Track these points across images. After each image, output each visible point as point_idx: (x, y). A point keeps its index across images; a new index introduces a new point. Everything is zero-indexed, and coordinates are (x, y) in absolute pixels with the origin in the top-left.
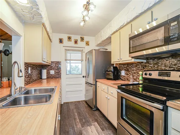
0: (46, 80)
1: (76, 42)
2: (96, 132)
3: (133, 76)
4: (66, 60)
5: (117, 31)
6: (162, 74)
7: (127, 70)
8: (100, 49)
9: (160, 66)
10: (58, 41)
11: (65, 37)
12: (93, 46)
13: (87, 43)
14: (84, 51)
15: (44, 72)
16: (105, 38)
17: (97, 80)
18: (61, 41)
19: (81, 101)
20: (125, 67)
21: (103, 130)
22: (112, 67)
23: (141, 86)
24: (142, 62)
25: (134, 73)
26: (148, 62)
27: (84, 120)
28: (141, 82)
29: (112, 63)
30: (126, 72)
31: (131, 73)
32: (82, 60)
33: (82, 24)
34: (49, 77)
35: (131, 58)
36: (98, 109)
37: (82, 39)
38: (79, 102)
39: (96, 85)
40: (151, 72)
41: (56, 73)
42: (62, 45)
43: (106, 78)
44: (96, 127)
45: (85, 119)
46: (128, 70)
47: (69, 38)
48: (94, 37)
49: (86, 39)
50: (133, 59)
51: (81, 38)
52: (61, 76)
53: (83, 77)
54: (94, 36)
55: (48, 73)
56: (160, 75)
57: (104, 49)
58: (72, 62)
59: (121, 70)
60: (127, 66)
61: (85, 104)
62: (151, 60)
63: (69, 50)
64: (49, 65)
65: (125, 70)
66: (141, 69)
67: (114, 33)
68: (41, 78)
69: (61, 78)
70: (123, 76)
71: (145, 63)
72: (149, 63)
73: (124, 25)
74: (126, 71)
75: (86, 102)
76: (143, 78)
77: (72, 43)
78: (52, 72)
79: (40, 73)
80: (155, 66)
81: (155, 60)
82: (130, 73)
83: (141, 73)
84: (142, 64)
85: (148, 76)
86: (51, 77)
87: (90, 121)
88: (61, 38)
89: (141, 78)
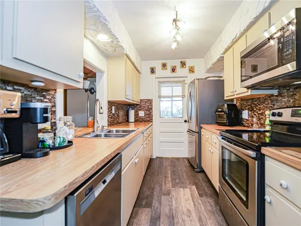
0: (133, 123)
1: (173, 70)
2: (190, 196)
3: (260, 119)
4: (160, 97)
5: (229, 48)
6: (296, 114)
7: (251, 109)
8: (209, 77)
9: (298, 100)
10: (149, 71)
11: (157, 65)
12: (201, 72)
13: (191, 69)
14: (186, 82)
15: (132, 113)
16: (215, 60)
17: (202, 125)
18: (153, 71)
19: (182, 158)
20: (248, 105)
21: (201, 195)
22: (226, 105)
23: (268, 134)
24: (272, 95)
25: (261, 114)
26: (280, 95)
27: (177, 181)
28: (268, 128)
29: (225, 98)
30: (250, 113)
31: (257, 114)
32: (183, 97)
33: (174, 46)
34: (138, 120)
35: (246, 90)
36: (203, 171)
37: (183, 64)
38: (178, 159)
39: (199, 133)
40: (281, 111)
41: (147, 115)
42: (153, 76)
43: (216, 122)
44: (191, 191)
45: (179, 179)
46: (253, 110)
47: (164, 65)
48: (203, 59)
49: (189, 63)
50: (250, 90)
51: (181, 62)
52: (152, 119)
53: (185, 121)
54: (202, 57)
55: (136, 115)
56: (293, 115)
57: (218, 77)
58: (174, 99)
59: (243, 110)
60: (252, 103)
61: (187, 162)
62: (285, 91)
63: (163, 82)
64: (138, 105)
65: (249, 109)
66: (271, 107)
67: (227, 50)
68: (128, 121)
69: (152, 121)
70: (246, 119)
71: (277, 96)
72: (282, 96)
73: (237, 37)
74: (251, 111)
75: (188, 159)
76: (270, 121)
77: (168, 72)
78: (142, 114)
79: (127, 115)
80: (289, 101)
81: (291, 89)
82: (255, 115)
83: (267, 113)
84: (272, 98)
85: (277, 118)
86: (141, 120)
87: (186, 183)
88: (152, 66)
89: (267, 122)
